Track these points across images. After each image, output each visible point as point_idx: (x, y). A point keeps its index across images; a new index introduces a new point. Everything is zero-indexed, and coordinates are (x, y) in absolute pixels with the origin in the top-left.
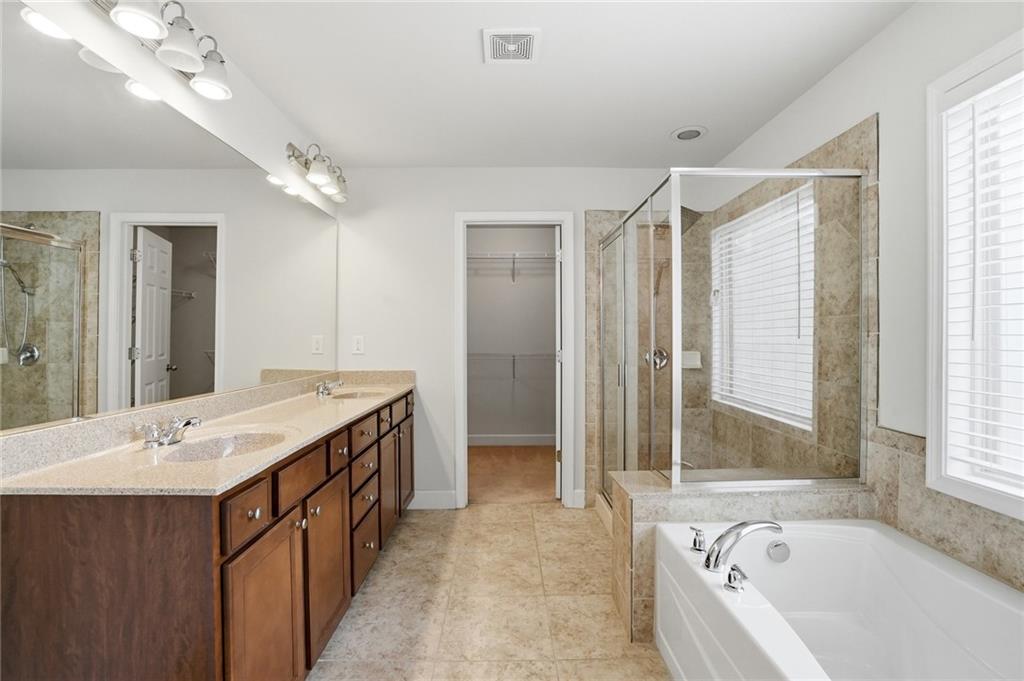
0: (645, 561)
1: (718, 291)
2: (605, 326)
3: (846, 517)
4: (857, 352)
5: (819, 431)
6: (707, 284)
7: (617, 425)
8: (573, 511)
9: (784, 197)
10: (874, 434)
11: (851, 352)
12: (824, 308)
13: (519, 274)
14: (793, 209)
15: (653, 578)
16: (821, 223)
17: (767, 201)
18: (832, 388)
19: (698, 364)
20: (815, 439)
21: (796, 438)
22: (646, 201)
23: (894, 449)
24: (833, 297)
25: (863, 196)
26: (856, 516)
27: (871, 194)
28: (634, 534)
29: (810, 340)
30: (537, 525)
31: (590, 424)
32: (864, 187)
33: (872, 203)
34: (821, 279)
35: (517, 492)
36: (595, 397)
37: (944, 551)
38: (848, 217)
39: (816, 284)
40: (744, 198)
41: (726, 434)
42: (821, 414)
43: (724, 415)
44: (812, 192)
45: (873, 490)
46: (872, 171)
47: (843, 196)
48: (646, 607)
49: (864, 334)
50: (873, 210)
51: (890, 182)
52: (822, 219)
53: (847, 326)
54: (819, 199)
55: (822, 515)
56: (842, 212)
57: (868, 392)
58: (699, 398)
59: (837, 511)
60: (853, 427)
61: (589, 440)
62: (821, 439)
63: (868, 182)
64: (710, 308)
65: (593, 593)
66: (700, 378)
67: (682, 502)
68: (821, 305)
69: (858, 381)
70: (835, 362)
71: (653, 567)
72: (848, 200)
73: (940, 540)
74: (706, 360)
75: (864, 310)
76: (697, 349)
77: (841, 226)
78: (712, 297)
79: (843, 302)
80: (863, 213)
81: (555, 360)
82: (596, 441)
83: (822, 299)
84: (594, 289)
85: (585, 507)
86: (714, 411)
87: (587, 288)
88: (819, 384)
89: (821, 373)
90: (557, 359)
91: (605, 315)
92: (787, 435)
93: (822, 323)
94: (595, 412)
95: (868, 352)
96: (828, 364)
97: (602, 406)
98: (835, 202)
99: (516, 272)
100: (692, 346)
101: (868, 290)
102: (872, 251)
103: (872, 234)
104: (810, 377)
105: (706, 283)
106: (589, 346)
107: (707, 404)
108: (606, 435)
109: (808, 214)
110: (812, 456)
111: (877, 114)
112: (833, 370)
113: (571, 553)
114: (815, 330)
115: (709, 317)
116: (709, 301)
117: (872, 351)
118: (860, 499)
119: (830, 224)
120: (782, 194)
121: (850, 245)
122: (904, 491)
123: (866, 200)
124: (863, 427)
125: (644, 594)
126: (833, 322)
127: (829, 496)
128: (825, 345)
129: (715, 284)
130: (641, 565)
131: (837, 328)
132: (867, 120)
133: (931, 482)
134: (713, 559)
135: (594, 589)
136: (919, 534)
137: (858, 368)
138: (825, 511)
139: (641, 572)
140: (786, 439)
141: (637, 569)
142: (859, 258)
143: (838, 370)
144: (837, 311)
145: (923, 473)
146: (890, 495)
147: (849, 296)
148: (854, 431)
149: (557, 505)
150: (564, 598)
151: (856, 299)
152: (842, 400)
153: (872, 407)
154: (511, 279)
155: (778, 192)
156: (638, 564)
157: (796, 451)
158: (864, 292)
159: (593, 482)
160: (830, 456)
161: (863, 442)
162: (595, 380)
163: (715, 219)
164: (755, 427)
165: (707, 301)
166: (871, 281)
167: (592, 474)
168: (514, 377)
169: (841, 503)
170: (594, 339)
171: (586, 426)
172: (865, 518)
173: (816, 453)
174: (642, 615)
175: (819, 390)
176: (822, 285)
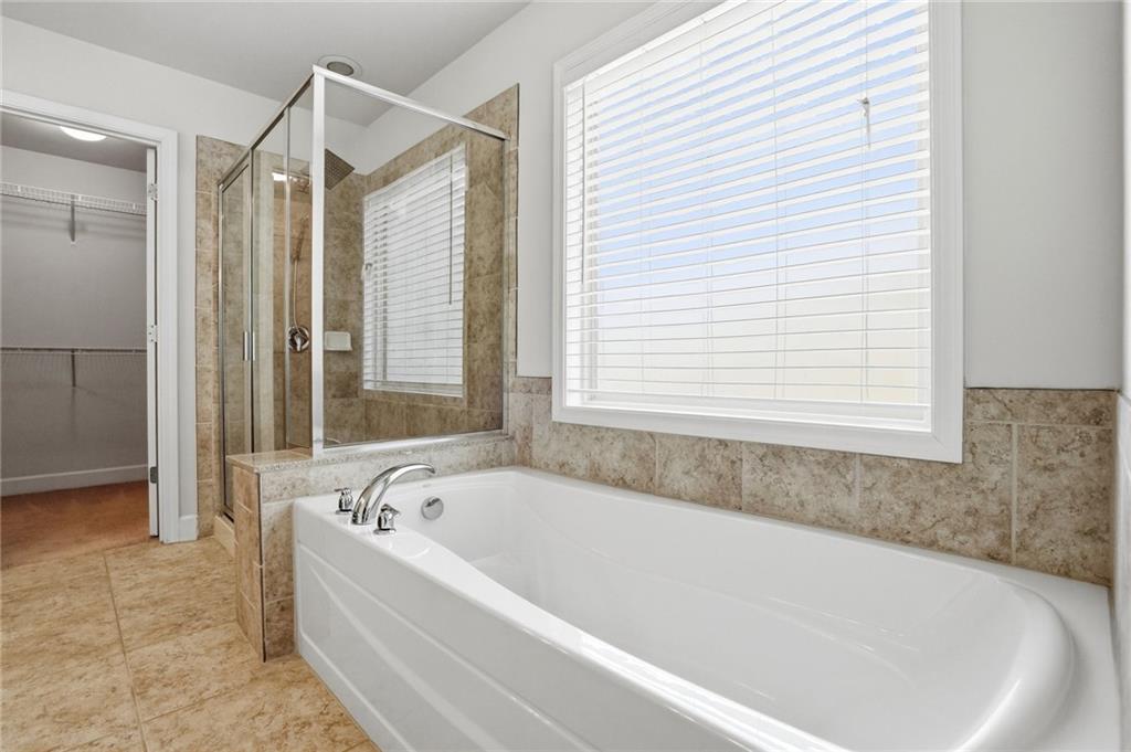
0: (280, 550)
1: (371, 265)
2: (224, 294)
3: (492, 466)
4: (500, 310)
5: (469, 394)
6: (359, 257)
7: (243, 423)
8: (179, 546)
9: (439, 159)
10: (514, 386)
11: (495, 310)
12: (472, 269)
13: (83, 230)
14: (447, 172)
15: (291, 571)
16: (471, 186)
17: (422, 164)
18: (480, 349)
19: (348, 347)
20: (465, 403)
21: (449, 407)
22: (281, 115)
23: (529, 395)
24: (480, 258)
25: (506, 160)
26: (500, 464)
27: (512, 158)
28: (263, 519)
29: (460, 305)
30: (112, 574)
31: (203, 425)
32: (507, 152)
33: (513, 166)
34: (470, 241)
35: (79, 542)
36: (211, 386)
37: (565, 474)
38: (494, 180)
39: (466, 247)
40: (399, 161)
41: (379, 424)
42: (470, 376)
43: (376, 401)
44: (463, 156)
45: (513, 438)
46: (514, 137)
47: (490, 160)
48: (283, 609)
49: (506, 291)
50: (513, 173)
51: (527, 147)
52: (472, 181)
53: (492, 285)
54: (470, 162)
55: (472, 467)
56: (489, 175)
57: (508, 345)
58: (349, 386)
59: (485, 462)
60: (496, 383)
61: (202, 446)
62: (471, 402)
63: (509, 147)
64: (361, 283)
65: (208, 627)
66: (350, 363)
67: (325, 470)
68: (470, 268)
69: (500, 337)
70: (482, 321)
71: (290, 557)
72: (494, 164)
73: (562, 465)
74: (357, 341)
75: (506, 269)
76: (346, 330)
77: (488, 189)
78: (364, 273)
79: (488, 262)
80: (506, 175)
81: (145, 339)
82: (213, 446)
83: (471, 261)
84: (209, 243)
85: (199, 538)
86: (367, 400)
87: (199, 240)
88: (469, 347)
89: (470, 336)
90: (149, 338)
91: (224, 280)
92: (441, 406)
93: (471, 285)
94: (211, 407)
95: (509, 308)
96: (476, 326)
97: (222, 400)
98: (483, 165)
99: (77, 227)
100: (341, 327)
101: (509, 249)
102: (512, 211)
103: (513, 195)
104: (460, 343)
105: (358, 255)
106: (201, 321)
107: (359, 393)
108: (228, 436)
109: (460, 177)
110: (463, 421)
111: (518, 85)
112: (481, 331)
113: (172, 593)
114: (465, 293)
115: (361, 293)
116: (360, 276)
117: (512, 306)
118: (503, 447)
119: (479, 187)
120: (436, 156)
121: (496, 206)
122: (537, 431)
123: (509, 163)
124: (505, 380)
125: (279, 593)
126: (480, 283)
127: (477, 449)
128: (473, 306)
129: (368, 258)
130: (273, 557)
131: (483, 289)
132: (510, 89)
133: (556, 416)
134: (360, 515)
135: (209, 622)
136: (548, 465)
137: (501, 326)
138: (475, 463)
139: (275, 565)
140: (439, 411)
141: (270, 564)
142: (502, 219)
143: (485, 329)
144: (483, 271)
145: (550, 410)
146: (527, 438)
147: (494, 256)
148: (498, 387)
149: (153, 543)
150: (157, 647)
151: (499, 258)
152: (488, 358)
153: (512, 360)
154: (68, 238)
155: (434, 155)
156: (269, 556)
157: (448, 420)
158: (506, 251)
159: (209, 502)
160: (478, 416)
161: (505, 394)
162: (211, 365)
163: (369, 183)
164: (409, 407)
165: (359, 276)
166: (512, 241)
167: (207, 491)
168: (74, 385)
169: (488, 453)
170: (209, 310)
171: (197, 426)
172: (508, 465)
173: (466, 417)
174: (278, 621)
175: (469, 352)
176: (471, 248)
